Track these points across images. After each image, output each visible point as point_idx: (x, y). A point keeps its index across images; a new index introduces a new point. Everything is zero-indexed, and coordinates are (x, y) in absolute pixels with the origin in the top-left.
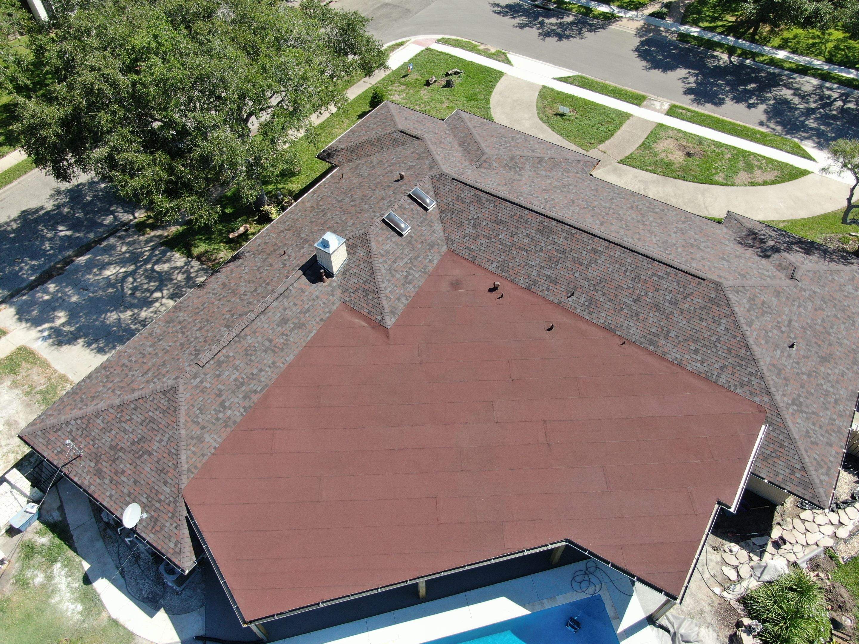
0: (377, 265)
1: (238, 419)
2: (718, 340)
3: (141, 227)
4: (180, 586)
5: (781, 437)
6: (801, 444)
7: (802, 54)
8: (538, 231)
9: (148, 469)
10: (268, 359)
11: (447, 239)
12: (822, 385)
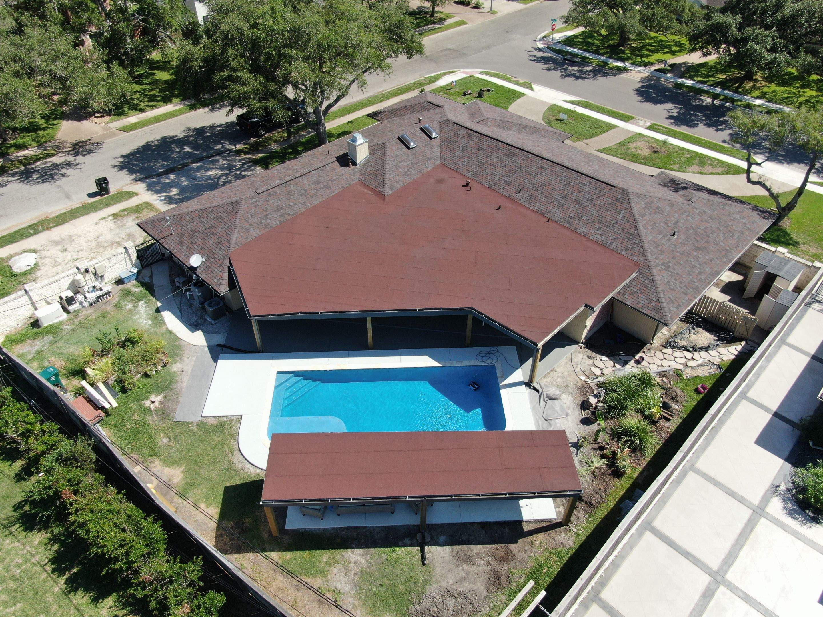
0: (388, 161)
1: (274, 226)
2: (616, 223)
3: (239, 152)
4: (214, 320)
5: (647, 281)
6: (661, 288)
7: (776, 103)
8: (506, 155)
9: (211, 242)
10: (302, 200)
11: (442, 158)
12: (691, 261)
